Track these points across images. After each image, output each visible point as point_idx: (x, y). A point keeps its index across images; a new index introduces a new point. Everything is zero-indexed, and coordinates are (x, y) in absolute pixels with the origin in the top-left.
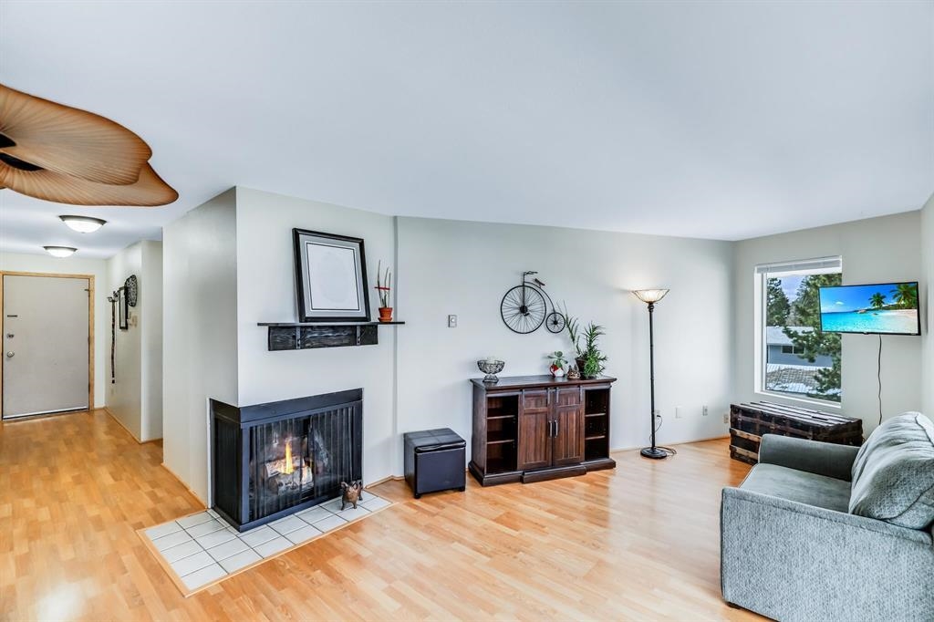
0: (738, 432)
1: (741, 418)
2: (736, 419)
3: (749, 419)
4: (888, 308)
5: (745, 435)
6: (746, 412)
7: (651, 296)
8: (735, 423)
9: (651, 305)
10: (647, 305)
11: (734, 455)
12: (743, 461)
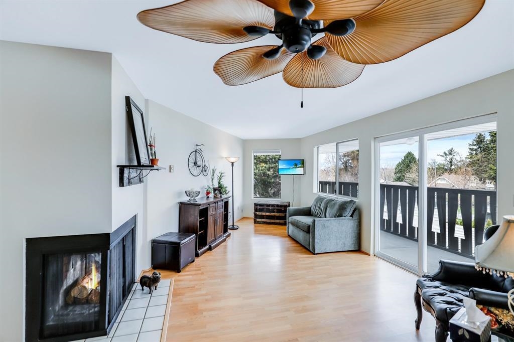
0: (258, 213)
1: (259, 207)
2: (257, 208)
3: (262, 207)
4: (298, 167)
5: (260, 213)
6: (260, 205)
7: (233, 160)
8: (256, 210)
9: (233, 163)
10: (231, 164)
11: (255, 222)
12: (260, 223)
